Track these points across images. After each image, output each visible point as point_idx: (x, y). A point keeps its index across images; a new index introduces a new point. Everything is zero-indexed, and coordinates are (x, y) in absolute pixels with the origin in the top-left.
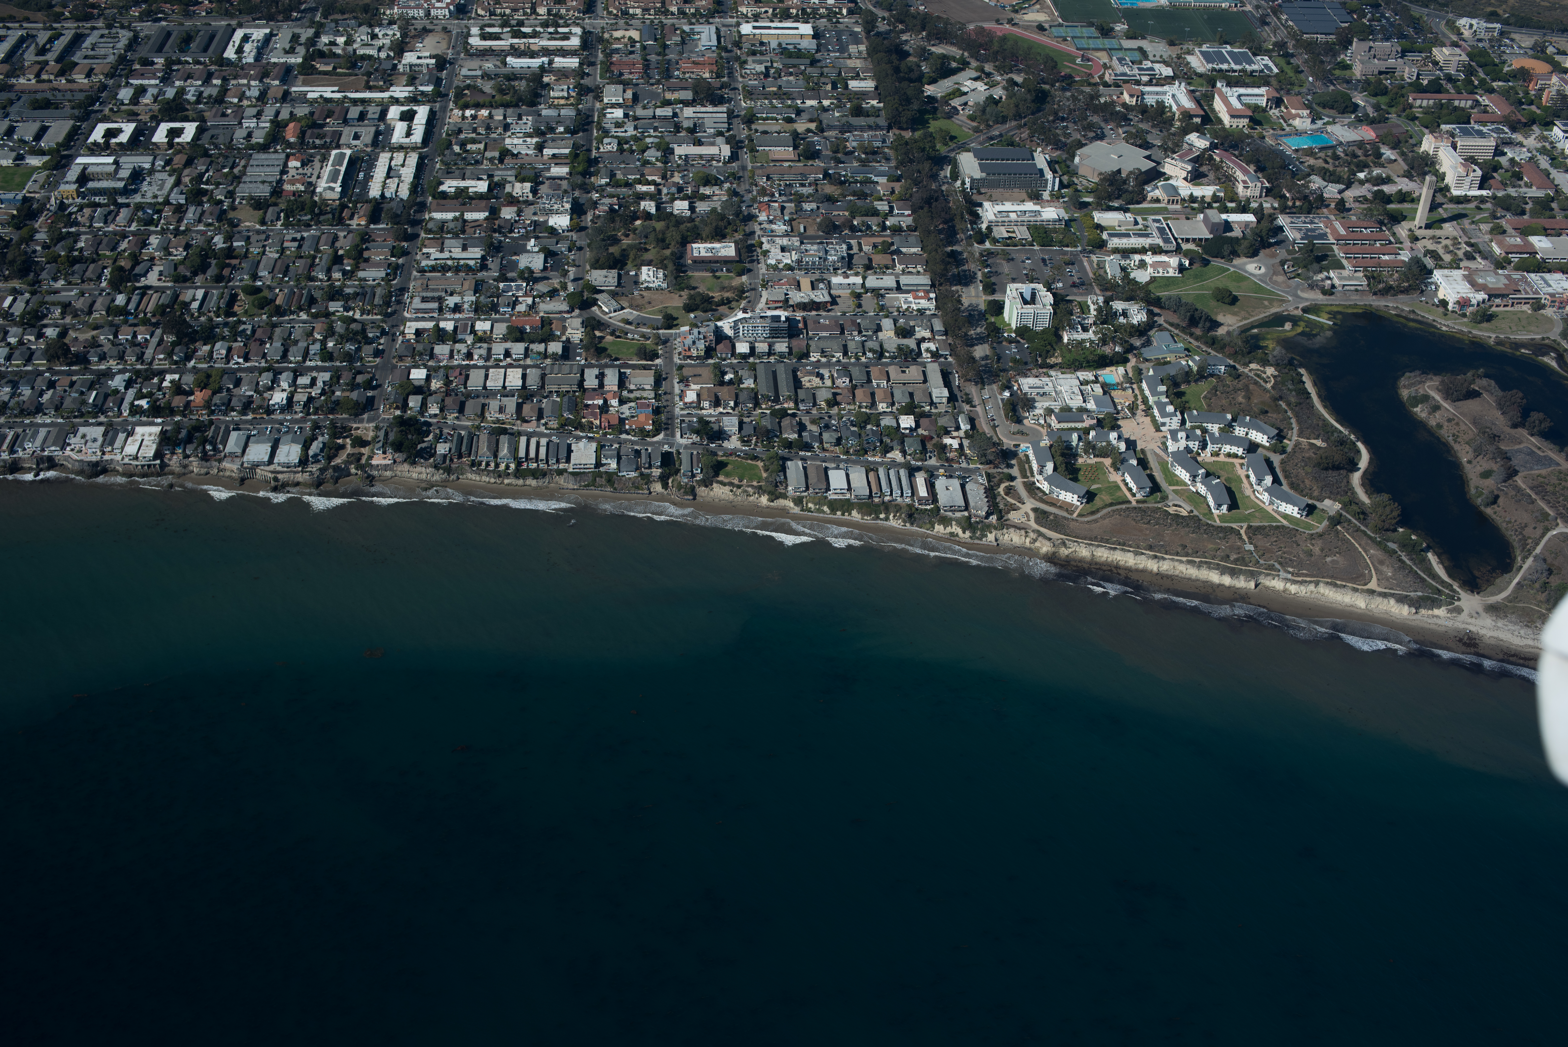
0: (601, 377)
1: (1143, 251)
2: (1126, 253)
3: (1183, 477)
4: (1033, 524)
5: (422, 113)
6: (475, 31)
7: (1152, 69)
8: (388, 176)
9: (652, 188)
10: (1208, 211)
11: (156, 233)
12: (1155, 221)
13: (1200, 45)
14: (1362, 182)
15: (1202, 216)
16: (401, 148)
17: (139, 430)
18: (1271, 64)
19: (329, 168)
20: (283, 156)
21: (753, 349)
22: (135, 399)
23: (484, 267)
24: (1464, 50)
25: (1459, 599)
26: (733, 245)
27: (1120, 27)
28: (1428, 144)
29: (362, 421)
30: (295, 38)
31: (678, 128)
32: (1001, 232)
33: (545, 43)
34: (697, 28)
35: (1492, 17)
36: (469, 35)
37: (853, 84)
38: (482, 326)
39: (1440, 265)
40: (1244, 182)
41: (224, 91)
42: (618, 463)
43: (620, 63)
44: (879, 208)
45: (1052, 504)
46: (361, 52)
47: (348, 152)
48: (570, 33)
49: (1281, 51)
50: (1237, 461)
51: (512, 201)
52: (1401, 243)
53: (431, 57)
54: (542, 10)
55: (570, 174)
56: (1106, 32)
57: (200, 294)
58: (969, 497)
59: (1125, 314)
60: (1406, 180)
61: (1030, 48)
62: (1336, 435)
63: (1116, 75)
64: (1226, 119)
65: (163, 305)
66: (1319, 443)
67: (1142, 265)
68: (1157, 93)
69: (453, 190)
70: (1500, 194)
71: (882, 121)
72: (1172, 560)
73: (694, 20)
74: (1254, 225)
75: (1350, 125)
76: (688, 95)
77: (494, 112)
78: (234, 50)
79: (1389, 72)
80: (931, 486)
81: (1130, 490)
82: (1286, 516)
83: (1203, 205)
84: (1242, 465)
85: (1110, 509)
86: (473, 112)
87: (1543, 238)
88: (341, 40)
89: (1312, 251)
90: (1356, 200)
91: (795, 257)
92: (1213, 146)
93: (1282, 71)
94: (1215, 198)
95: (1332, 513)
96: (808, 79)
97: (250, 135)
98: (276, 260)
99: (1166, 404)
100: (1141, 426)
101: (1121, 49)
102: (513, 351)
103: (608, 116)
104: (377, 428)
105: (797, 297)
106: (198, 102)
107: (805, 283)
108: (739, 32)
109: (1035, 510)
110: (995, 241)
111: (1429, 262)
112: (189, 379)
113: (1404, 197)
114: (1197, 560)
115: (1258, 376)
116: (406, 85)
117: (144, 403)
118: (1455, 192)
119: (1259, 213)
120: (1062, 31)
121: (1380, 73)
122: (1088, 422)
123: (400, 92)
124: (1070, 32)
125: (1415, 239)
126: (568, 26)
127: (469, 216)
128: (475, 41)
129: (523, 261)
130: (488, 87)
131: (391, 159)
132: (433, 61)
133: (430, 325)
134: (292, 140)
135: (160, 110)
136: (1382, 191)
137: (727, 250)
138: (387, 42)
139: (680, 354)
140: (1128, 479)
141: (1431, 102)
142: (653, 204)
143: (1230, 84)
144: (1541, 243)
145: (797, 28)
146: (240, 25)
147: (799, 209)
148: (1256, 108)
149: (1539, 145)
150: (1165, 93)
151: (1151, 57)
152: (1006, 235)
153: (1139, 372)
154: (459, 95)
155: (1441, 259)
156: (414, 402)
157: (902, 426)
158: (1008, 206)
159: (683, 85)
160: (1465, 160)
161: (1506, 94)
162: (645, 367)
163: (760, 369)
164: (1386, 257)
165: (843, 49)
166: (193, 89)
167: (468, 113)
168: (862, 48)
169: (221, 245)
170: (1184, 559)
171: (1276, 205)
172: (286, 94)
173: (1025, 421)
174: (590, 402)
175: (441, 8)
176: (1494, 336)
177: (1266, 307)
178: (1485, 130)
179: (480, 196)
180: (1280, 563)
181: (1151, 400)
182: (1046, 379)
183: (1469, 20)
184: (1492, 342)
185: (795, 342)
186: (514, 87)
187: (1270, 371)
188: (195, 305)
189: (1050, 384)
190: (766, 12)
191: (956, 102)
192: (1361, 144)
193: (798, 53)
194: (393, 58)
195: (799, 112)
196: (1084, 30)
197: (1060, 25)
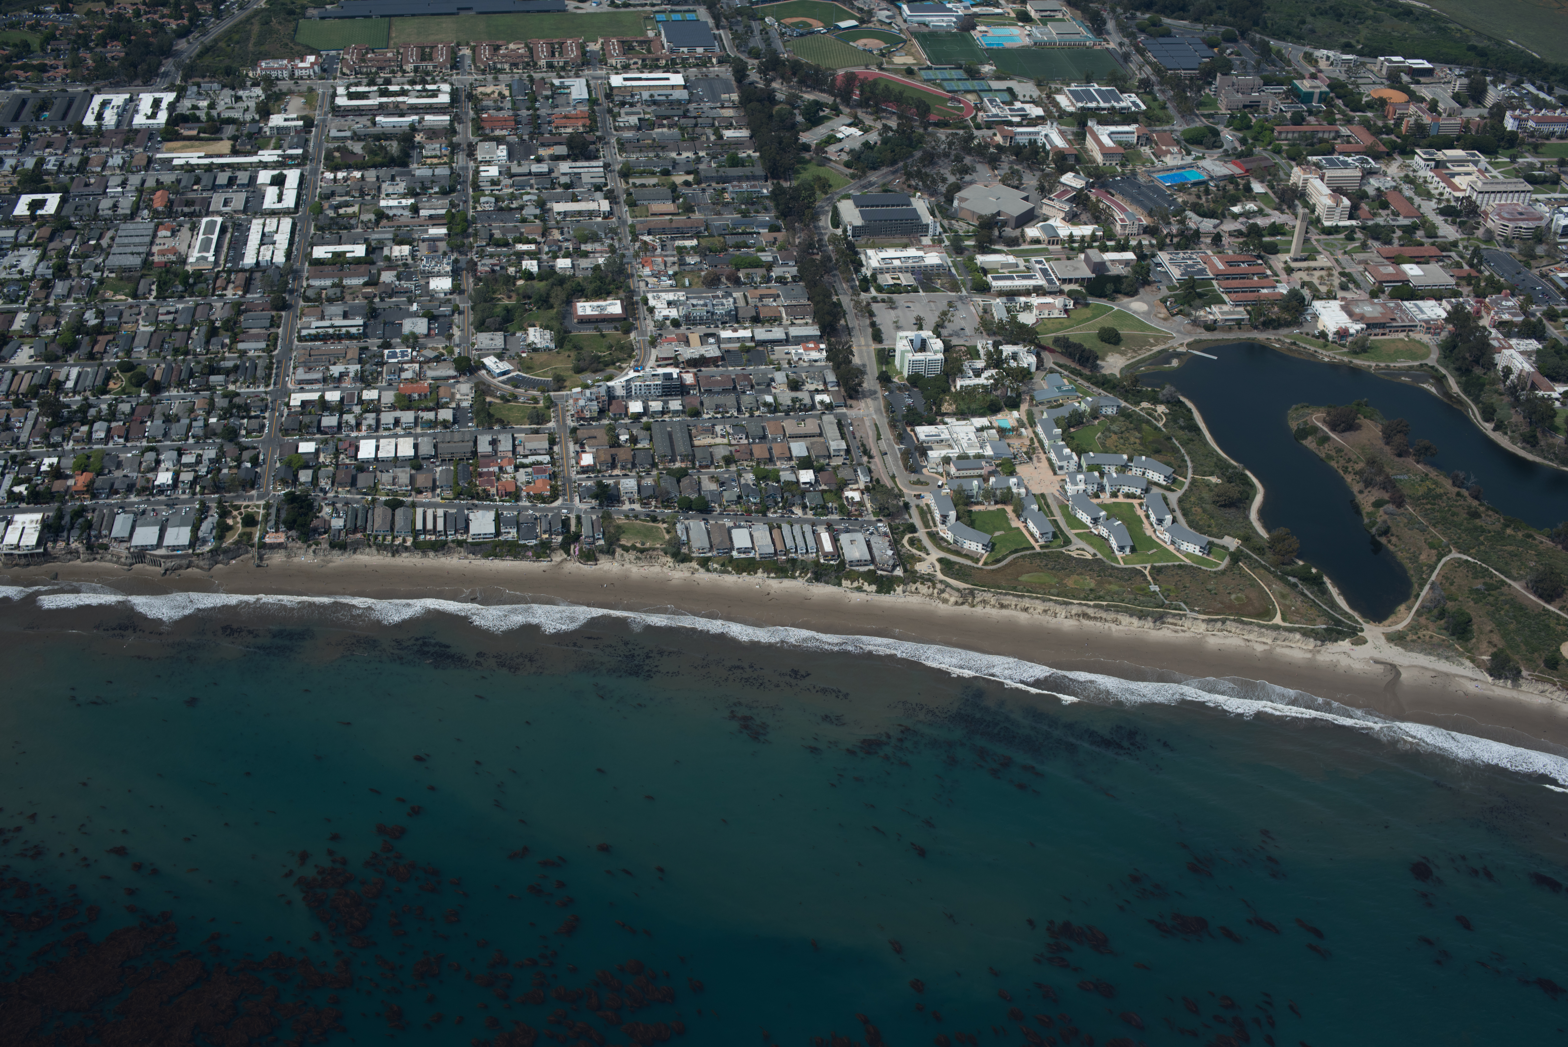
0: (494, 443)
1: (1027, 293)
2: (1011, 294)
3: (1084, 520)
4: (940, 576)
5: (293, 176)
6: (341, 90)
7: (1023, 109)
8: (262, 243)
9: (533, 247)
10: (1089, 251)
11: (22, 310)
12: (1037, 262)
13: (1068, 85)
14: (1235, 217)
15: (1082, 256)
16: (273, 213)
17: (19, 518)
18: (1139, 101)
19: (201, 236)
20: (152, 225)
21: (646, 408)
22: (12, 486)
23: (364, 335)
24: (1323, 81)
25: (1362, 630)
26: (618, 302)
27: (987, 69)
28: (1297, 175)
29: (251, 498)
30: (156, 103)
31: (553, 185)
32: (886, 280)
33: (412, 101)
34: (567, 82)
35: (1347, 48)
36: (334, 95)
37: (728, 134)
38: (370, 395)
39: (1317, 296)
40: (1122, 220)
41: (85, 162)
42: (518, 531)
43: (491, 119)
44: (763, 259)
45: (958, 553)
46: (226, 115)
47: (219, 220)
48: (439, 90)
49: (1145, 88)
50: (1135, 502)
51: (390, 263)
52: (1277, 276)
53: (297, 119)
54: (409, 67)
55: (449, 235)
56: (973, 74)
57: (74, 372)
58: (874, 550)
59: (1015, 356)
60: (1277, 212)
61: (901, 93)
62: (1230, 471)
63: (988, 116)
64: (1099, 158)
65: (35, 385)
66: (1214, 480)
67: (1028, 307)
68: (1030, 133)
69: (330, 255)
70: (1370, 223)
71: (759, 170)
72: (1080, 604)
73: (563, 74)
74: (1134, 263)
75: (1219, 159)
76: (562, 150)
77: (367, 173)
78: (93, 117)
79: (1254, 106)
80: (835, 540)
81: (1032, 535)
82: (1188, 555)
83: (1085, 244)
84: (1141, 505)
85: (1015, 556)
86: (345, 174)
87: (1414, 266)
88: (204, 104)
89: (1193, 287)
90: (1231, 234)
91: (683, 312)
92: (1090, 186)
93: (1149, 107)
94: (1093, 237)
95: (1232, 549)
96: (682, 129)
97: (115, 206)
98: (152, 334)
99: (1062, 447)
100: (1039, 470)
101: (991, 90)
102: (403, 420)
103: (483, 174)
104: (267, 506)
105: (688, 353)
106: (59, 171)
107: (694, 338)
108: (609, 84)
109: (940, 560)
110: (880, 289)
111: (1306, 293)
112: (68, 463)
113: (1276, 230)
114: (1105, 603)
115: (1150, 415)
116: (275, 149)
117: (21, 489)
118: (1327, 224)
119: (1138, 250)
120: (931, 74)
121: (1245, 107)
122: (986, 468)
123: (268, 155)
124: (938, 75)
125: (1289, 270)
126: (435, 83)
127: (347, 282)
128: (342, 101)
129: (408, 326)
130: (357, 148)
131: (264, 225)
132: (301, 123)
133: (315, 396)
134: (160, 209)
135: (19, 182)
136: (1255, 225)
137: (615, 307)
138: (252, 104)
139: (572, 416)
140: (1031, 525)
141: (1296, 135)
142: (535, 262)
143: (1100, 123)
144: (1412, 270)
145: (668, 79)
146: (98, 91)
147: (682, 263)
148: (1127, 146)
149: (1402, 174)
150: (1038, 133)
151: (1021, 97)
152: (891, 282)
153: (1030, 415)
154: (329, 157)
155: (1317, 290)
156: (305, 476)
157: (802, 480)
158: (891, 253)
159: (557, 139)
160: (1333, 191)
161: (1366, 124)
162: (536, 432)
163: (655, 428)
164: (1265, 291)
165: (715, 98)
166: (53, 159)
167: (340, 175)
168: (735, 97)
169: (93, 322)
170: (1092, 603)
171: (1154, 242)
172: (150, 161)
173: (924, 471)
174: (485, 470)
175: (306, 68)
176: (1374, 364)
177: (1152, 345)
178: (1350, 160)
179: (358, 261)
180: (1186, 603)
181: (1046, 443)
182: (941, 427)
183: (1325, 52)
184: (1372, 371)
185: (688, 399)
186: (385, 148)
187: (1161, 409)
188: (70, 384)
189: (946, 431)
190: (635, 63)
191: (832, 149)
192: (1231, 179)
193: (673, 104)
194: (258, 122)
195: (675, 164)
196: (953, 72)
197: (929, 68)
